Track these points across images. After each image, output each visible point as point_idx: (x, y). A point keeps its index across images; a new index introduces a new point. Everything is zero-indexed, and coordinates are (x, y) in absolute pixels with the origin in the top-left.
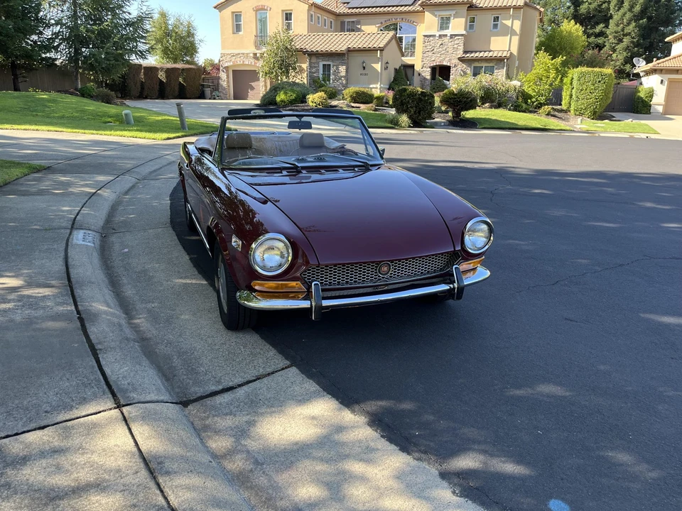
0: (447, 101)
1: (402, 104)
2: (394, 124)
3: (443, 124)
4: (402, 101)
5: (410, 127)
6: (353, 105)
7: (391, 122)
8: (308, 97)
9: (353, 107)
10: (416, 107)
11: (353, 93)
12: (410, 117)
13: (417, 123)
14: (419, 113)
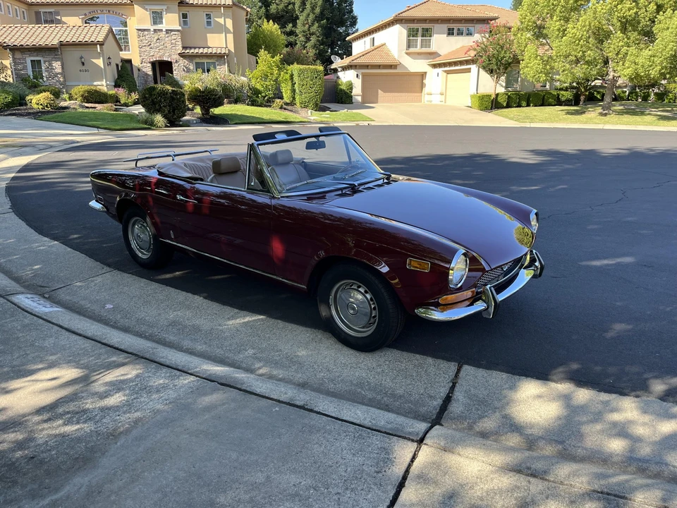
0: (195, 99)
1: (154, 103)
2: (150, 125)
3: (195, 122)
4: (153, 100)
5: (166, 126)
6: (87, 105)
7: (146, 122)
8: (28, 98)
9: (87, 107)
10: (169, 106)
11: (85, 91)
12: (165, 117)
13: (173, 122)
14: (174, 111)
